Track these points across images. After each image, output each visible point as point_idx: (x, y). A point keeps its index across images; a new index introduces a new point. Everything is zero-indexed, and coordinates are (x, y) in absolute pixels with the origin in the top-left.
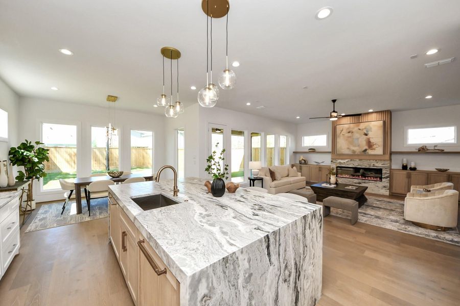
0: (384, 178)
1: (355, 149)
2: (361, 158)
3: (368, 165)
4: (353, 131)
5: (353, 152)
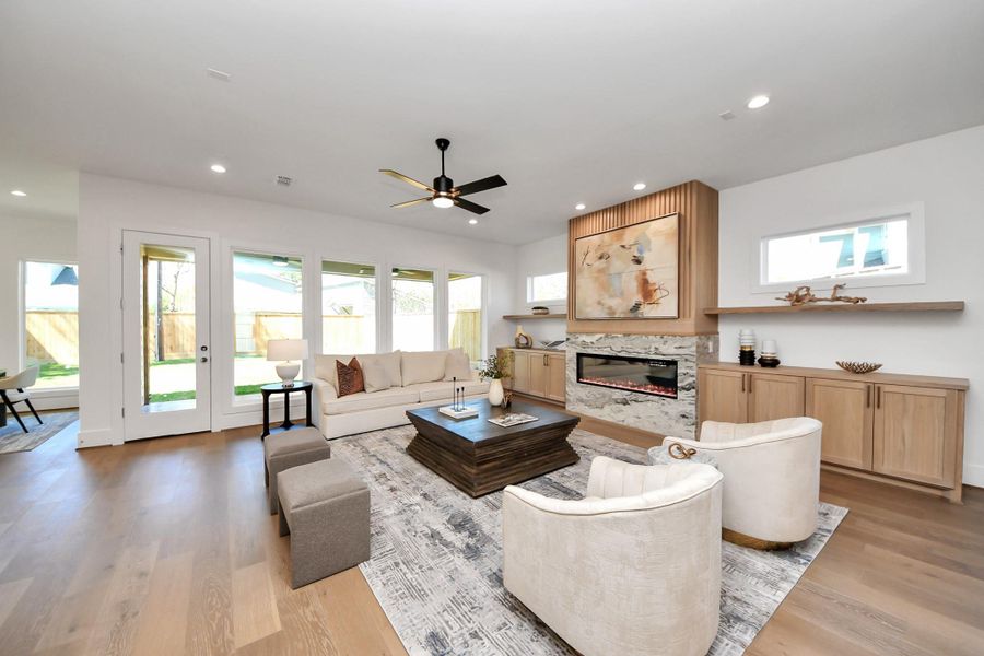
0: (683, 388)
1: (614, 303)
2: (628, 330)
3: (643, 351)
4: (610, 252)
5: (609, 314)
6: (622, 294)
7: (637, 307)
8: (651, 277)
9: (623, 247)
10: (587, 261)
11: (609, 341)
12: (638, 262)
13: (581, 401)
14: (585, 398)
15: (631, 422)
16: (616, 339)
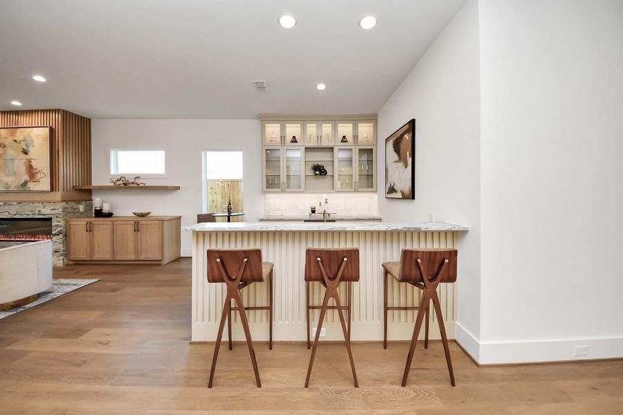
0: (56, 235)
1: (9, 180)
2: (20, 200)
3: (31, 213)
4: (6, 143)
5: (5, 187)
6: (15, 174)
7: (25, 183)
8: (34, 164)
9: (15, 141)
11: (7, 208)
12: (26, 153)
16: (12, 206)
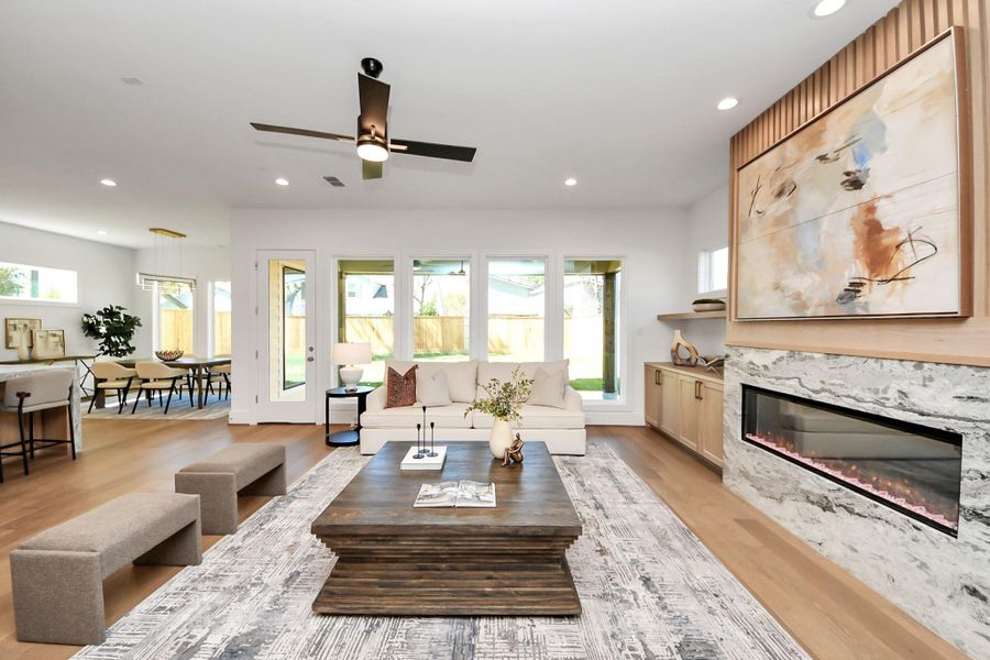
0: (977, 515)
1: (807, 284)
2: (835, 346)
3: (869, 396)
4: (796, 179)
5: (794, 308)
6: (821, 265)
7: (855, 288)
8: (887, 216)
9: (823, 158)
10: (757, 207)
11: (795, 367)
12: (855, 184)
13: (746, 475)
14: (752, 473)
15: (834, 551)
16: (809, 363)
